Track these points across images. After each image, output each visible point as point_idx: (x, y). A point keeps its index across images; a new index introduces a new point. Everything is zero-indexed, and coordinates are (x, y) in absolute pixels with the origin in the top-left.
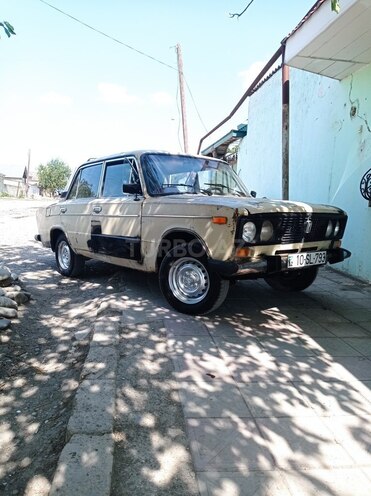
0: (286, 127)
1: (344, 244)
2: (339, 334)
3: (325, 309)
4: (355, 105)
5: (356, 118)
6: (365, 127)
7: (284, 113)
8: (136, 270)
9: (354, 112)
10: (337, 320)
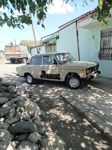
0: (78, 41)
1: (99, 70)
2: (105, 89)
3: (97, 84)
4: (94, 36)
5: (94, 39)
6: (97, 41)
7: (77, 38)
8: (59, 82)
9: (93, 37)
10: (102, 86)
